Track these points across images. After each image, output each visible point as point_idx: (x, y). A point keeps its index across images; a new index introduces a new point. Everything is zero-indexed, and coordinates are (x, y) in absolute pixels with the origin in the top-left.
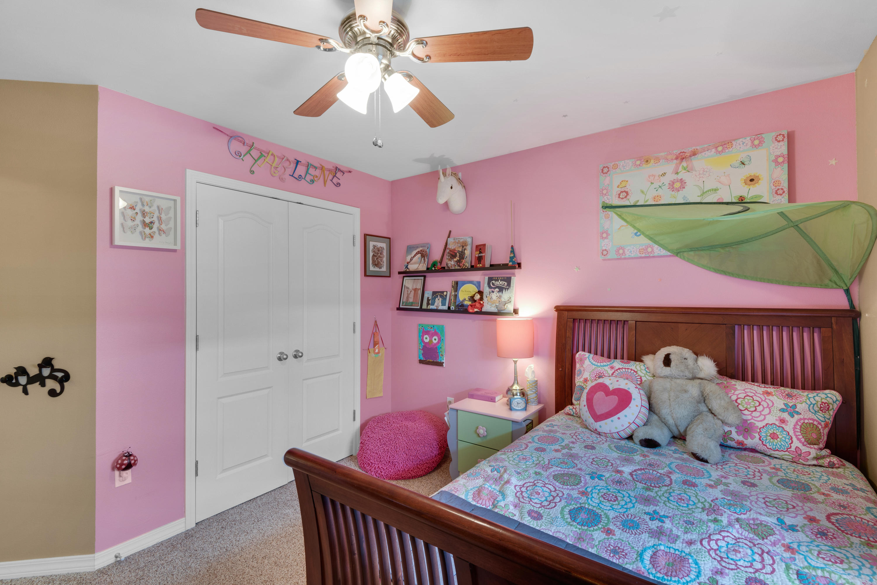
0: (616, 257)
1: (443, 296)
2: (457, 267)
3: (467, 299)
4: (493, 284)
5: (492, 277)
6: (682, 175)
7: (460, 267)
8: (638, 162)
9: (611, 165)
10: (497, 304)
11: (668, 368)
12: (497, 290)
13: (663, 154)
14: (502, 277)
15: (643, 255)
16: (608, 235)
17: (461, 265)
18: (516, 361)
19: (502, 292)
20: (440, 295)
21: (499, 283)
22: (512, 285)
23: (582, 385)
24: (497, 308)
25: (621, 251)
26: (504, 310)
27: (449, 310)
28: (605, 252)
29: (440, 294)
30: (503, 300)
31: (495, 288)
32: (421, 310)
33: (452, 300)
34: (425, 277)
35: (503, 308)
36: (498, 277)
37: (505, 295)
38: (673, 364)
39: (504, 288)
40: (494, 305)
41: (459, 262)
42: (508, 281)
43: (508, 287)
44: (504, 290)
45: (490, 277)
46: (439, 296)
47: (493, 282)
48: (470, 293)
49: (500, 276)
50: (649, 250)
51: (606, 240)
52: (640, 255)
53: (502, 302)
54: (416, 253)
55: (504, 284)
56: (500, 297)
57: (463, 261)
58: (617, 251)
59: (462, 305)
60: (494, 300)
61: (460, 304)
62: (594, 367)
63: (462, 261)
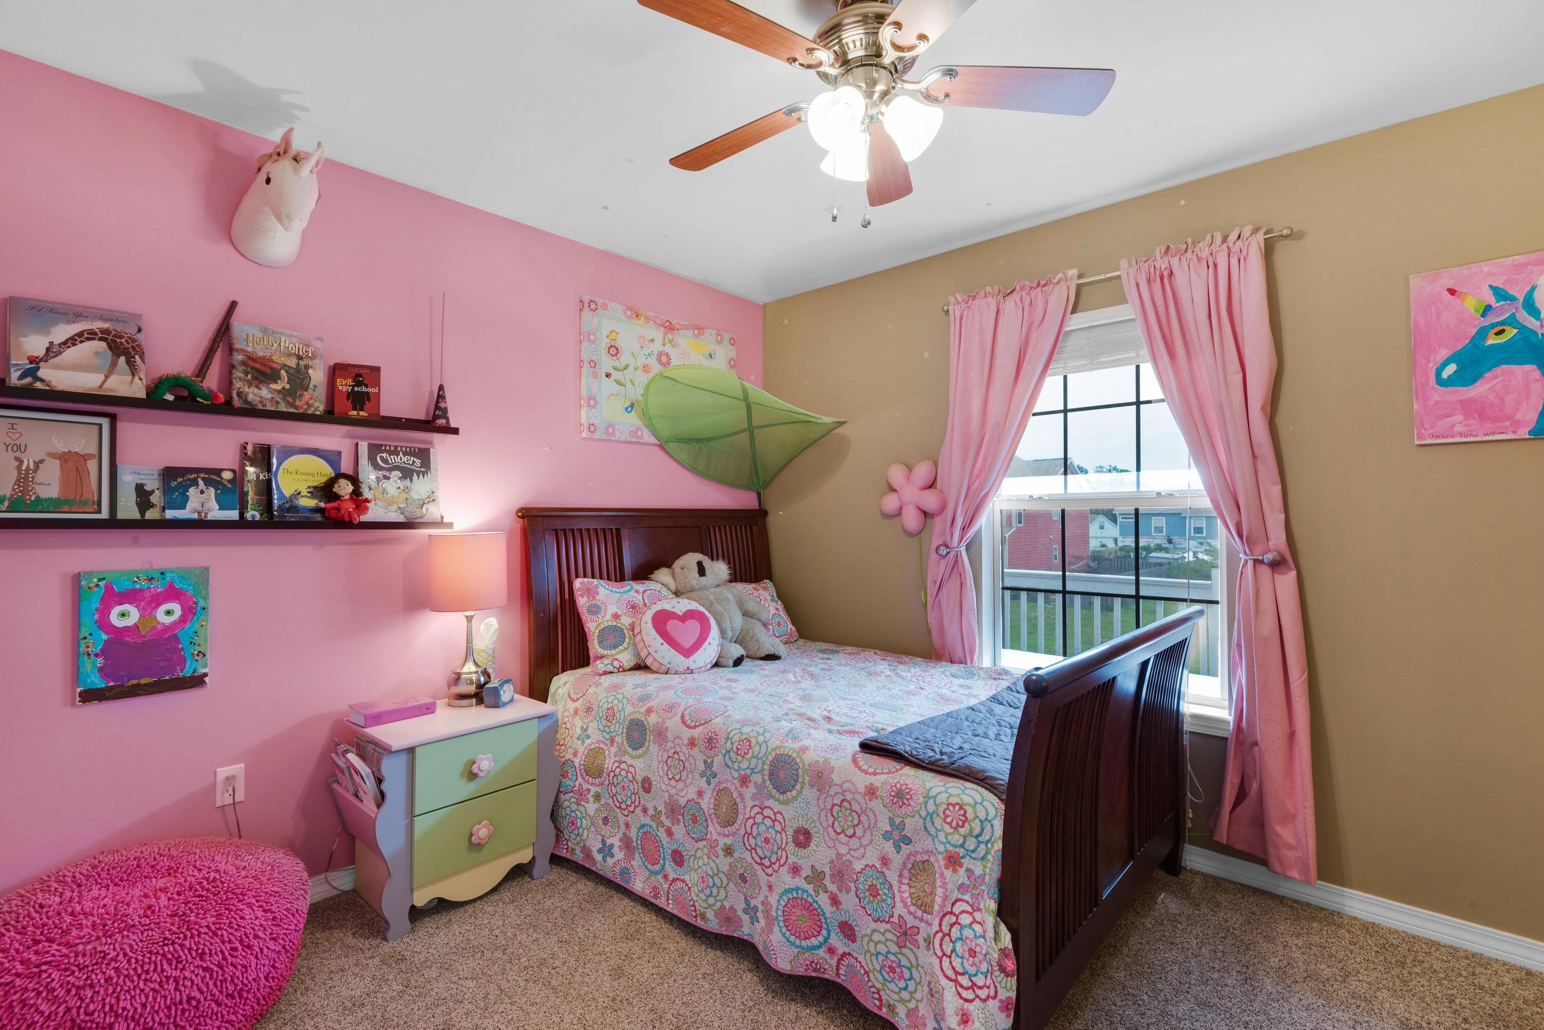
0: (604, 437)
1: (220, 483)
2: (283, 408)
3: (304, 492)
4: (385, 461)
5: (382, 446)
6: (668, 349)
7: (296, 408)
8: (629, 313)
9: (600, 301)
10: (402, 506)
11: (704, 578)
12: (398, 473)
13: (651, 314)
14: (406, 448)
15: (633, 440)
16: (596, 403)
17: (298, 403)
18: (472, 617)
19: (411, 480)
20: (203, 479)
21: (401, 459)
22: (432, 466)
23: (614, 623)
24: (402, 514)
25: (611, 430)
26: (422, 517)
27: (243, 524)
28: (592, 428)
29: (203, 475)
30: (415, 496)
31: (390, 470)
32: (114, 523)
33: (251, 494)
34: (113, 418)
35: (418, 514)
36: (396, 447)
37: (420, 487)
38: (707, 572)
39: (415, 470)
40: (395, 507)
41: (288, 394)
42: (424, 455)
43: (423, 469)
44: (415, 474)
45: (374, 445)
46: (201, 482)
47: (384, 455)
48: (310, 478)
49: (401, 444)
50: (639, 433)
51: (593, 410)
52: (630, 439)
53: (414, 501)
54: (80, 334)
55: (414, 462)
56: (407, 490)
57: (307, 395)
58: (607, 429)
59: (291, 506)
60: (393, 497)
61: (287, 505)
62: (618, 595)
63: (301, 396)
